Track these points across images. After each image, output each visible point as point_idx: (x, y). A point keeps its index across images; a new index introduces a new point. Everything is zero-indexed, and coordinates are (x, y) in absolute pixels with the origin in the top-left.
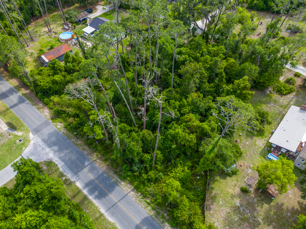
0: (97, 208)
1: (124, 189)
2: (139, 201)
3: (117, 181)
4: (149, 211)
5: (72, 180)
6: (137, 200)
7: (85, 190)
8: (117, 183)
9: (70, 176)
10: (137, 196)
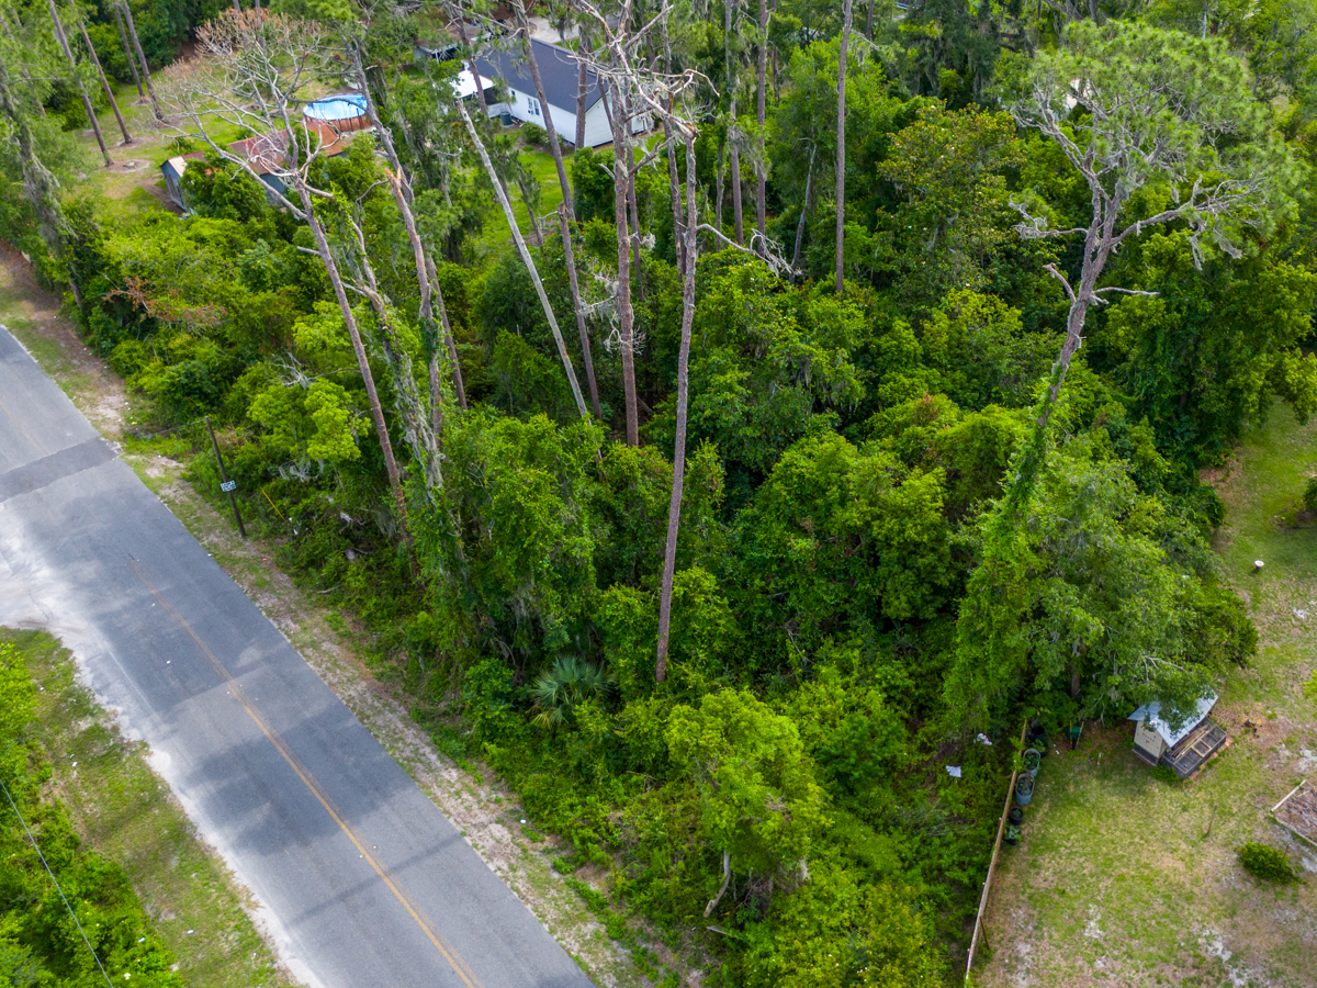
0: (233, 900)
1: (450, 804)
2: (531, 879)
3: (418, 756)
4: (586, 943)
5: (132, 735)
6: (520, 873)
7: (192, 793)
8: (411, 769)
9: (124, 713)
10: (524, 851)
